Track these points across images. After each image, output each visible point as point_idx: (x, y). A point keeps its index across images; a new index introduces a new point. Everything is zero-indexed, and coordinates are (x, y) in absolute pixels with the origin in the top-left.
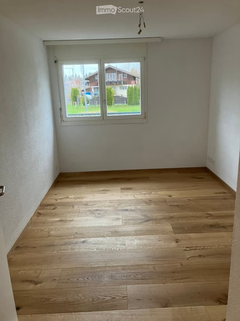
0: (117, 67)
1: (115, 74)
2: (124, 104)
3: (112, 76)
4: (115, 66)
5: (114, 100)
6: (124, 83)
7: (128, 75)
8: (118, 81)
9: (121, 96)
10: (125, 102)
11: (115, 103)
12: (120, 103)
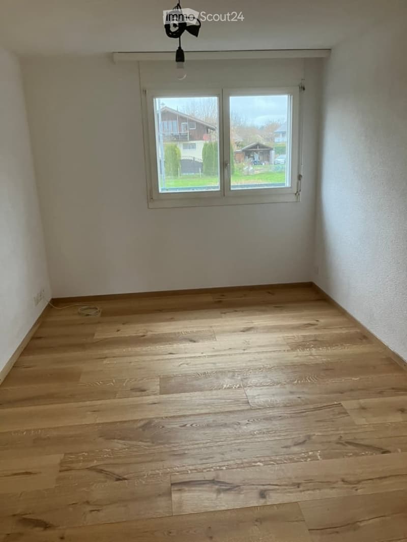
0: (179, 111)
1: (175, 123)
2: (198, 174)
3: (171, 126)
4: (176, 110)
5: (180, 166)
6: (192, 138)
7: (197, 123)
8: (180, 134)
9: (192, 159)
10: (200, 170)
11: (183, 171)
12: (191, 172)
